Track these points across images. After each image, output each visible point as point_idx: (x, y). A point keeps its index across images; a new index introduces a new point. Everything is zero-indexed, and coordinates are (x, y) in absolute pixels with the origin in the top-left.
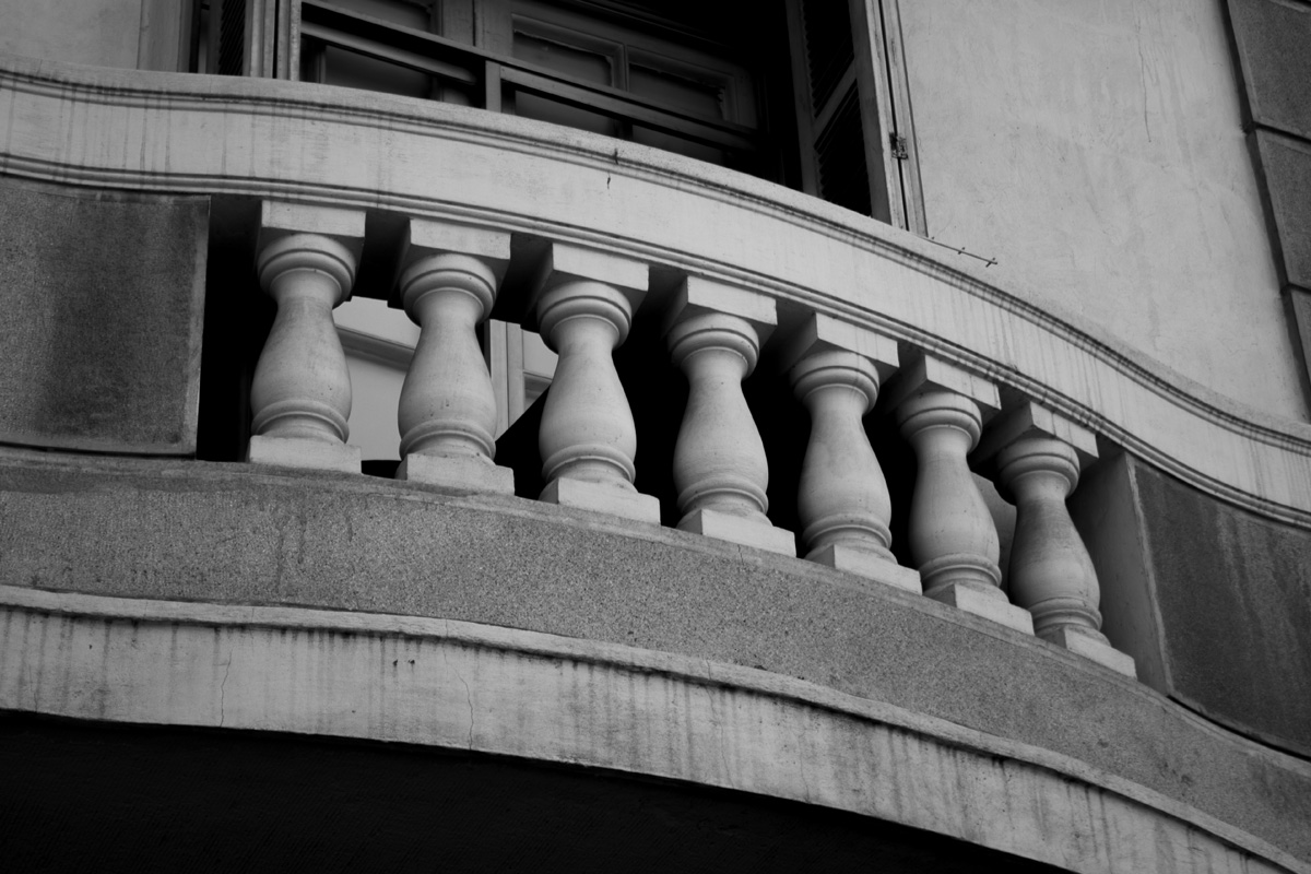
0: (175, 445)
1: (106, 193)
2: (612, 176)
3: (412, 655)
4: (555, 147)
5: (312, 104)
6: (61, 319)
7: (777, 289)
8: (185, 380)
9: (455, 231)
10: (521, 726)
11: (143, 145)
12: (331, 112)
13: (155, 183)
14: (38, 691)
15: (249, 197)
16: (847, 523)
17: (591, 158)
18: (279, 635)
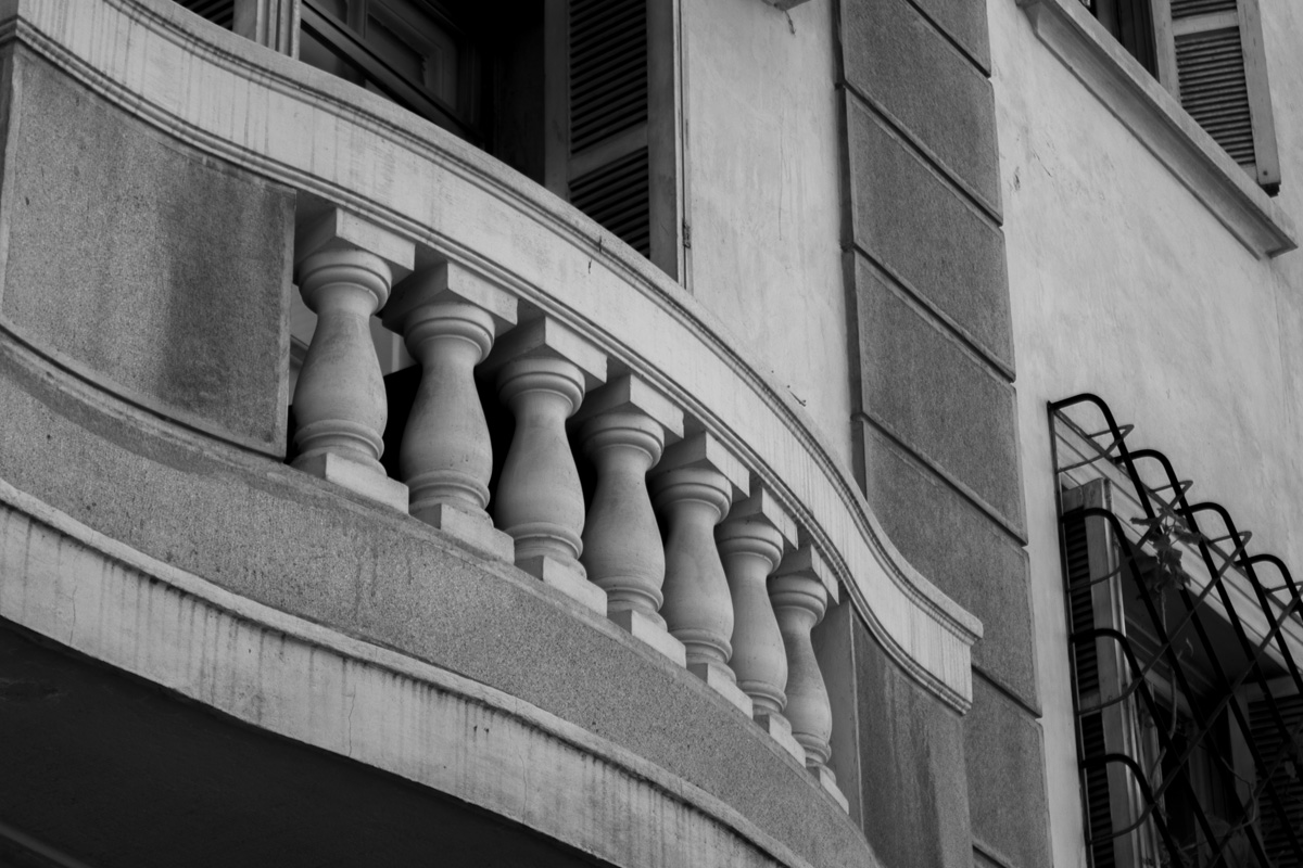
0: (268, 445)
1: (211, 159)
2: (594, 262)
3: (487, 724)
4: (559, 222)
5: (388, 123)
6: (176, 284)
7: (688, 403)
8: (277, 379)
9: (479, 285)
10: (558, 810)
11: (247, 119)
12: (400, 135)
13: (254, 163)
14: (213, 686)
15: (327, 201)
16: (708, 640)
17: (582, 240)
18: (391, 678)
